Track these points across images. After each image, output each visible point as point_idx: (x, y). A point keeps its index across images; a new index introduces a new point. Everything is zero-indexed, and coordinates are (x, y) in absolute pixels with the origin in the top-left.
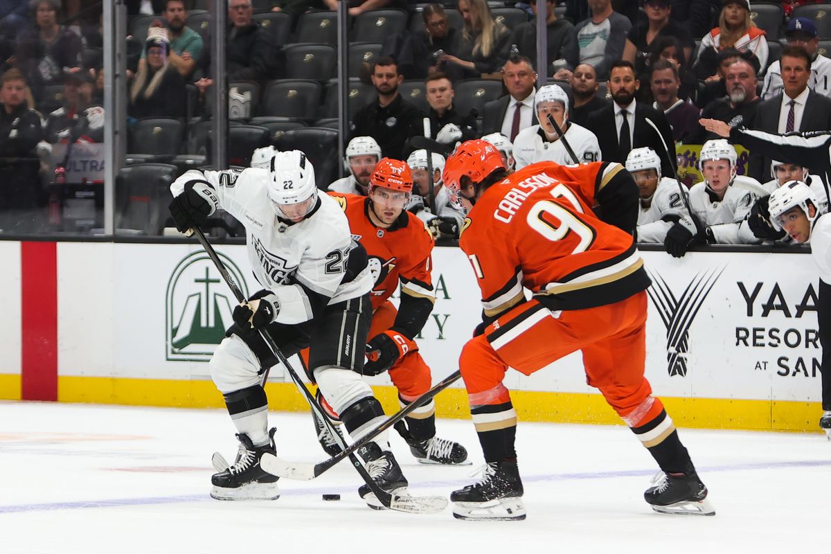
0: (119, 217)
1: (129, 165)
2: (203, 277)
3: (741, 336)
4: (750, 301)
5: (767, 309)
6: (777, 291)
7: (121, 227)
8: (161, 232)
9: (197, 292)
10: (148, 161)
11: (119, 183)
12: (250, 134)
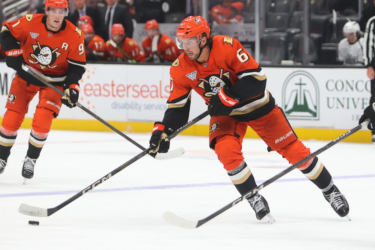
0: (262, 56)
1: (266, 33)
2: (298, 82)
7: (263, 60)
8: (280, 62)
9: (296, 89)
10: (275, 31)
11: (262, 41)
12: (320, 20)
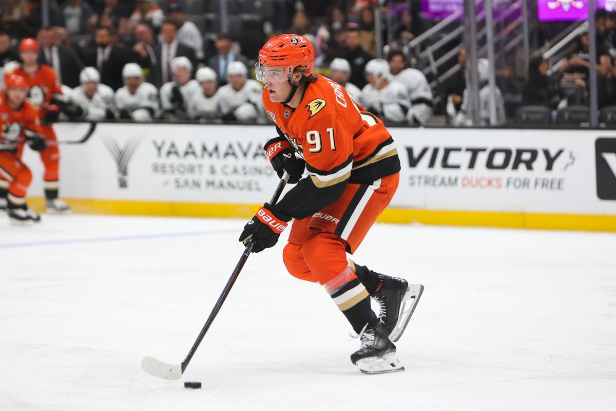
3: (156, 168)
4: (159, 149)
5: (169, 153)
6: (173, 145)
